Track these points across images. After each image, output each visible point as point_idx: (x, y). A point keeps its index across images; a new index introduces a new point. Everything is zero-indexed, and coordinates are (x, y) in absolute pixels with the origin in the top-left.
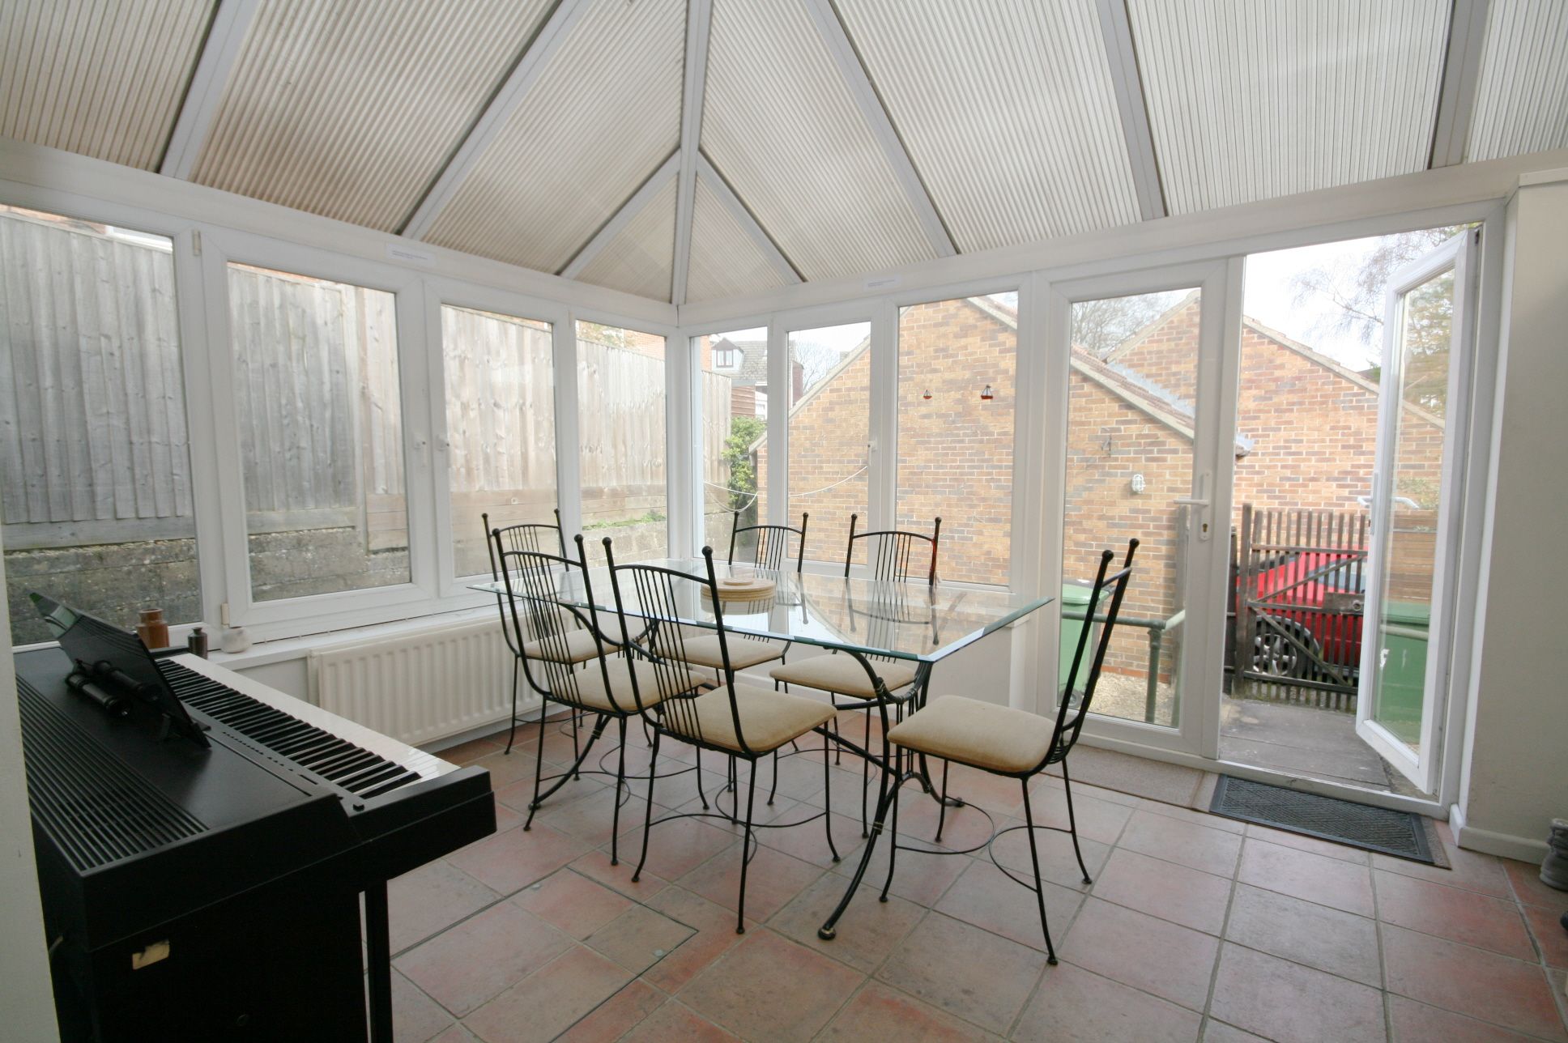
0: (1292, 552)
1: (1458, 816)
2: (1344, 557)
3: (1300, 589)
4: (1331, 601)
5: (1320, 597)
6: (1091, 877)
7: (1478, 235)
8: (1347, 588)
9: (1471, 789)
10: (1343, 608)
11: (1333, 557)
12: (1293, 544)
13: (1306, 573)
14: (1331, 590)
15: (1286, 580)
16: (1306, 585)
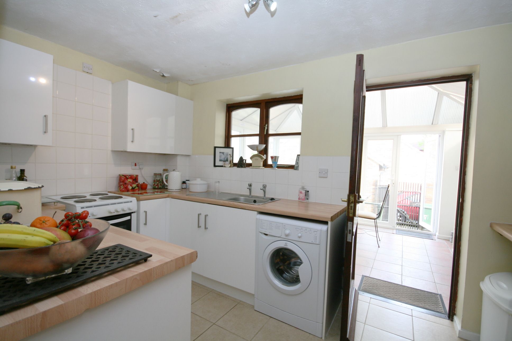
0: (402, 192)
1: (437, 234)
2: (414, 193)
3: (404, 201)
4: (411, 204)
5: (409, 203)
6: (380, 240)
7: (440, 136)
8: (415, 201)
9: (439, 228)
10: (414, 205)
11: (412, 193)
12: (402, 190)
13: (405, 197)
14: (411, 201)
15: (401, 198)
16: (405, 200)
